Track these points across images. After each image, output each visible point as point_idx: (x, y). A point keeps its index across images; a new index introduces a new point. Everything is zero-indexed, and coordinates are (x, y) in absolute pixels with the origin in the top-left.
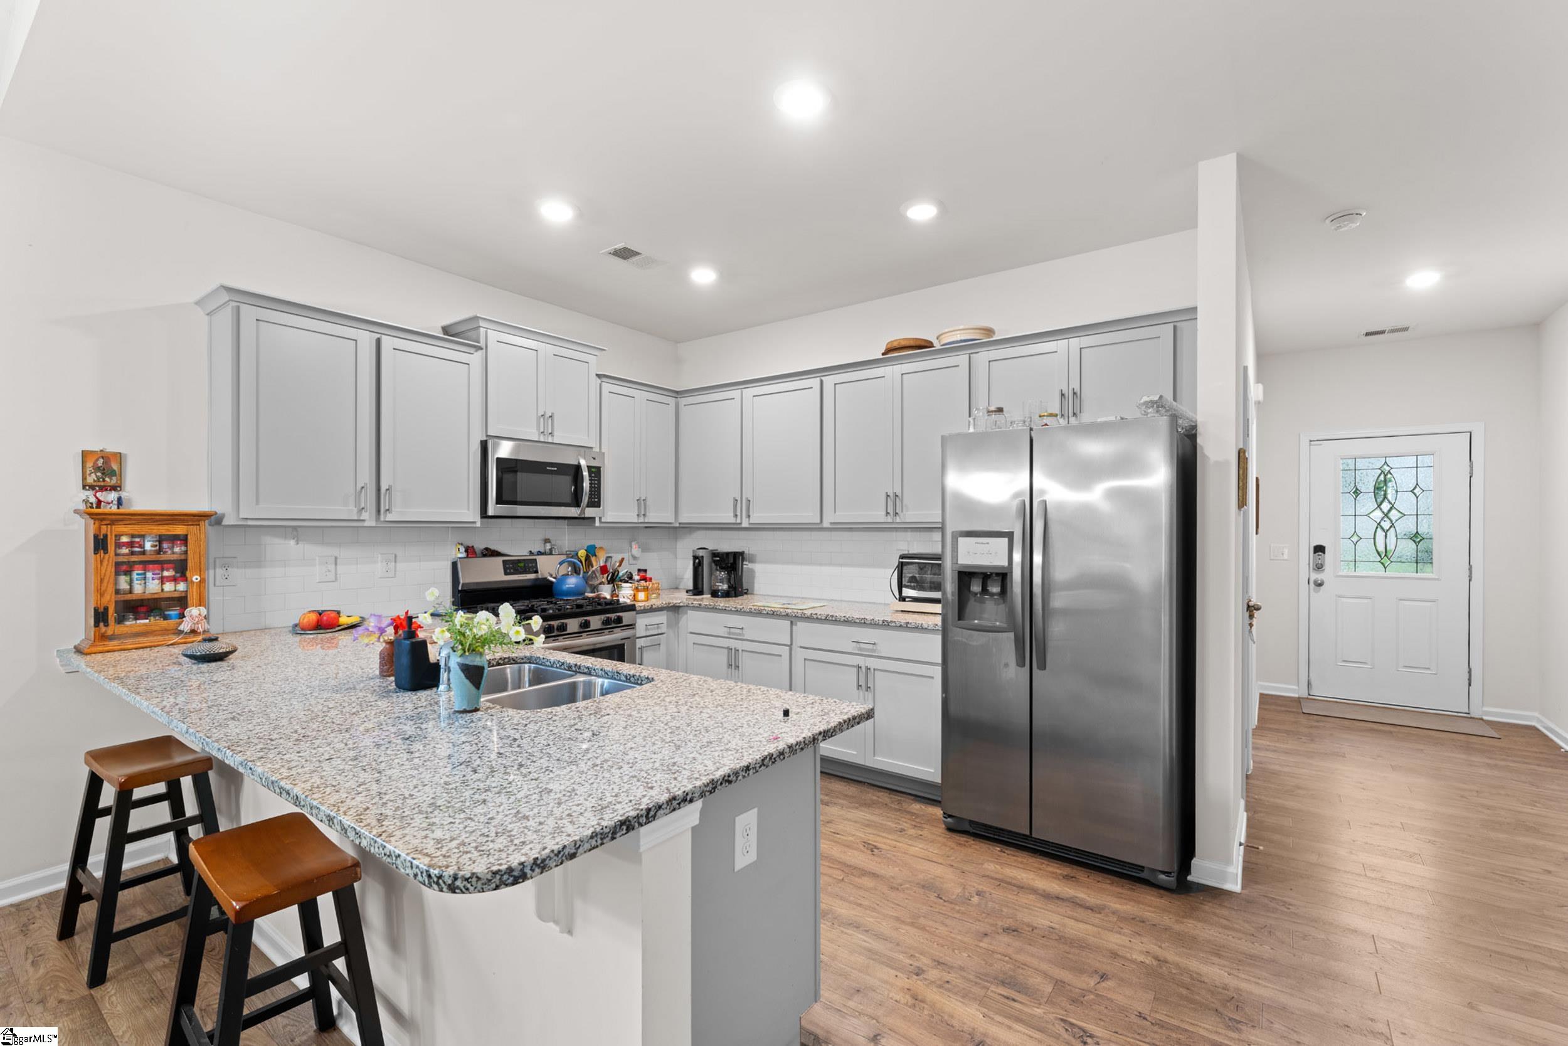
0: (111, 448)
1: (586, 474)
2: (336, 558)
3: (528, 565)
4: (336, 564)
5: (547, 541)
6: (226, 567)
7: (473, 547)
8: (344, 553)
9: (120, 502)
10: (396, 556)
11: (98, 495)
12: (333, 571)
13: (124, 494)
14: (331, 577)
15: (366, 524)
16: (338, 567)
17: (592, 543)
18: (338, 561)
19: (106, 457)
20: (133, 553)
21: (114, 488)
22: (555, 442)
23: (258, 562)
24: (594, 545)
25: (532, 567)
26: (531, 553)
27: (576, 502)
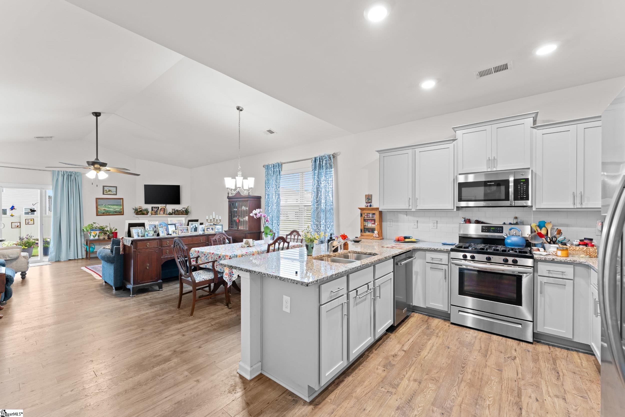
0: (370, 194)
1: (511, 184)
2: (417, 221)
3: (499, 229)
4: (417, 223)
5: (516, 218)
6: (390, 222)
7: (469, 219)
8: (420, 219)
9: (371, 206)
10: (437, 221)
11: (367, 204)
12: (416, 225)
13: (372, 204)
14: (416, 227)
15: (412, 210)
16: (418, 224)
17: (542, 220)
18: (418, 222)
19: (369, 195)
20: (368, 217)
21: (370, 203)
22: (498, 170)
23: (397, 221)
24: (545, 222)
25: (500, 230)
26: (504, 224)
27: (507, 198)
